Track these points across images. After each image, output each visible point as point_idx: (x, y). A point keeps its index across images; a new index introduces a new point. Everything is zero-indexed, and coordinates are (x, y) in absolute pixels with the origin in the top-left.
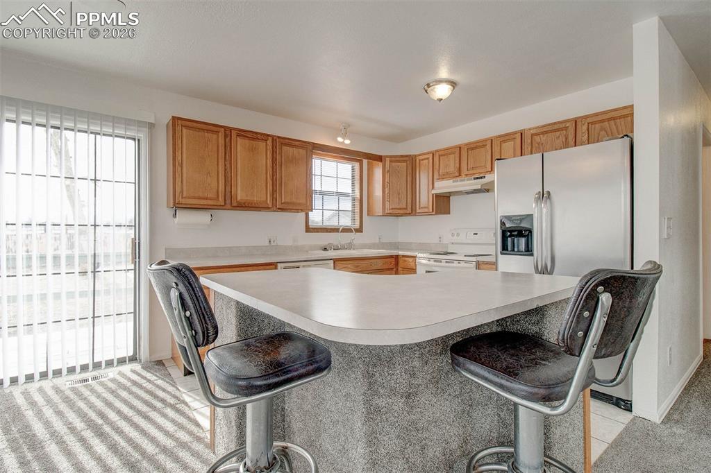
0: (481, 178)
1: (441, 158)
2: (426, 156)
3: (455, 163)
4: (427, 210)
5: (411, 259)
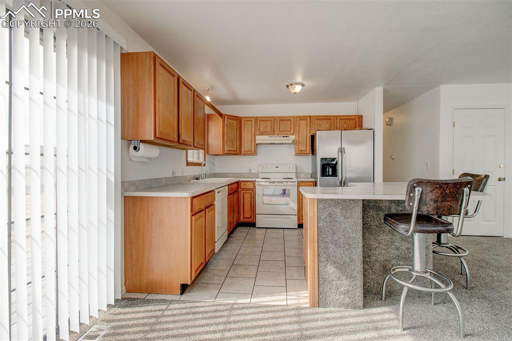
0: (287, 137)
1: (261, 122)
2: (250, 119)
3: (271, 127)
4: (250, 152)
5: (250, 183)
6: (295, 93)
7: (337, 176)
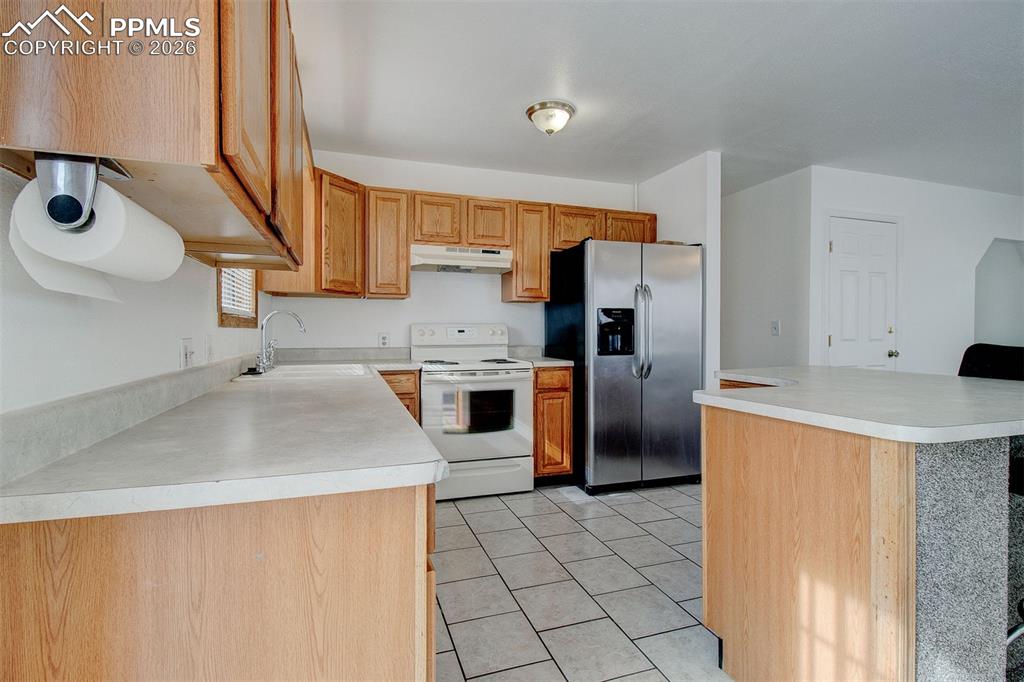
0: (493, 252)
1: (425, 206)
2: (393, 196)
3: (453, 222)
4: (394, 291)
5: (403, 378)
6: (550, 132)
7: (632, 353)
